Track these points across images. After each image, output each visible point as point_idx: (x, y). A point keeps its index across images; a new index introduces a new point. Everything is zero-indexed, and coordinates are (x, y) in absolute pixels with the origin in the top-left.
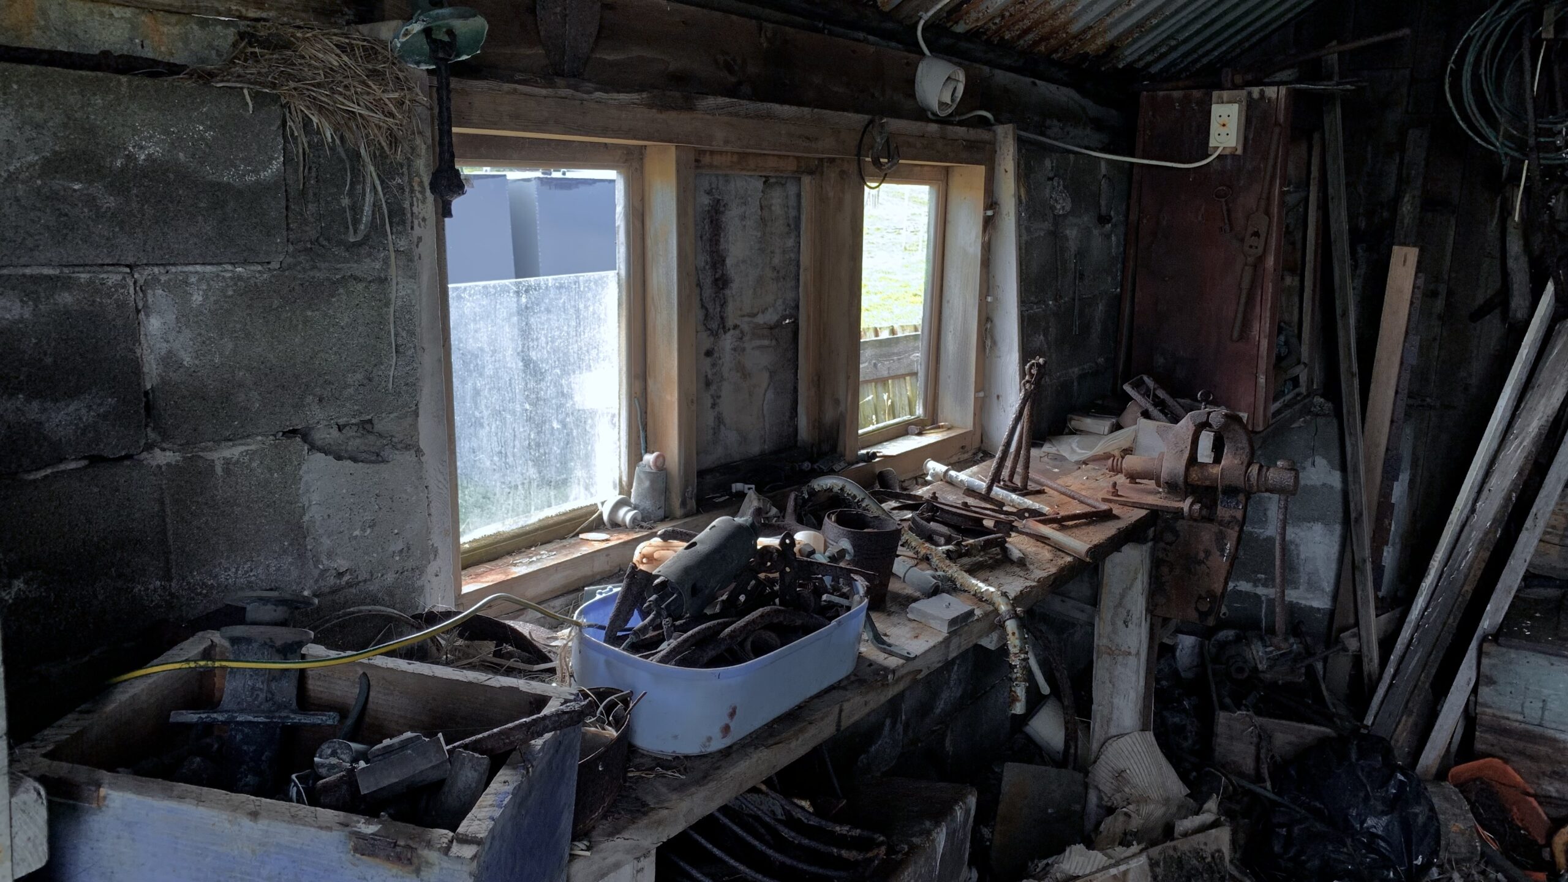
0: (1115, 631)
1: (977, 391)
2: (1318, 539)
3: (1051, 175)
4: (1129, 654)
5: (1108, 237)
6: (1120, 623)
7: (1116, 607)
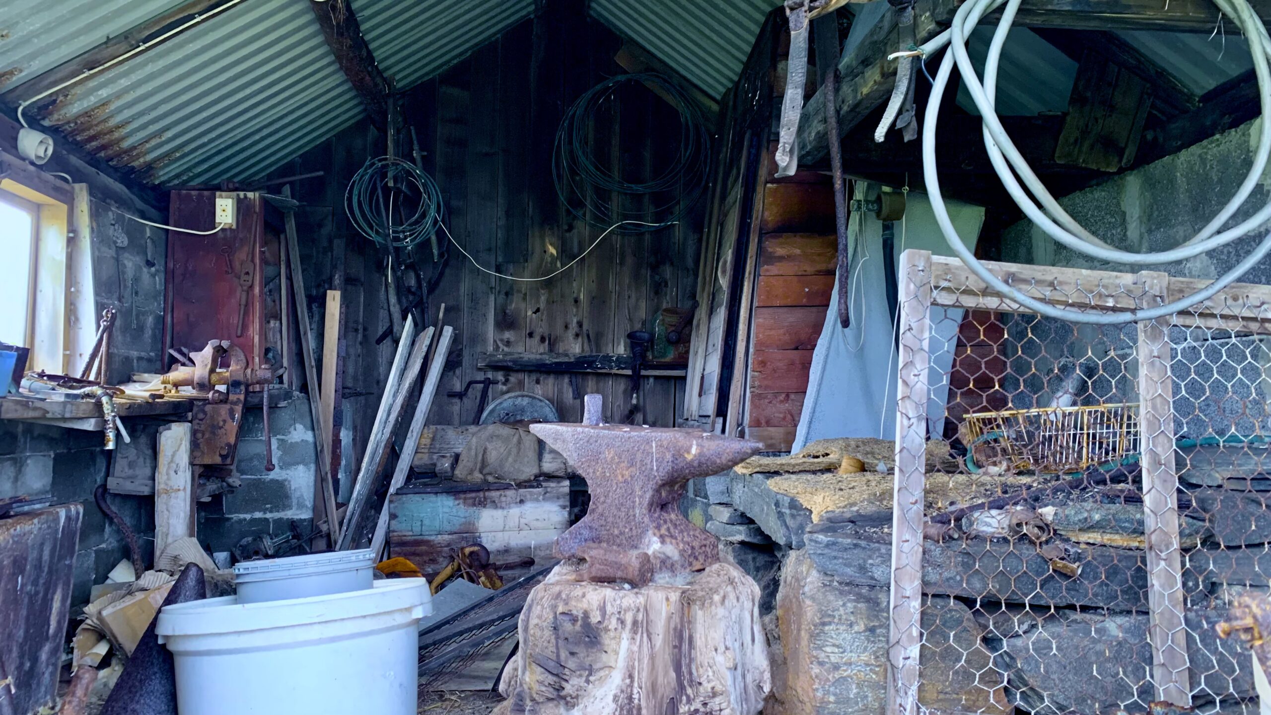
0: (168, 479)
1: (65, 349)
2: (301, 475)
3: (113, 222)
4: (179, 490)
5: (153, 276)
6: (172, 473)
7: (169, 463)
